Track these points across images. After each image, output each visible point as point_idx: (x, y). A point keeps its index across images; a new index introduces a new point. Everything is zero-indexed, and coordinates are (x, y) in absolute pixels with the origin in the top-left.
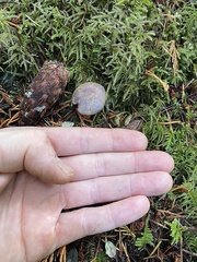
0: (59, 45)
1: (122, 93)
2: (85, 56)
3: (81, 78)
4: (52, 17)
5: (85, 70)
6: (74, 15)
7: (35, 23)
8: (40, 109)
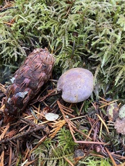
0: (47, 37)
1: (113, 78)
2: (71, 44)
3: (66, 65)
4: (40, 12)
5: (72, 57)
6: (60, 8)
7: (26, 20)
8: (22, 95)
